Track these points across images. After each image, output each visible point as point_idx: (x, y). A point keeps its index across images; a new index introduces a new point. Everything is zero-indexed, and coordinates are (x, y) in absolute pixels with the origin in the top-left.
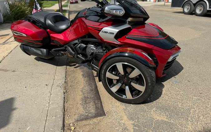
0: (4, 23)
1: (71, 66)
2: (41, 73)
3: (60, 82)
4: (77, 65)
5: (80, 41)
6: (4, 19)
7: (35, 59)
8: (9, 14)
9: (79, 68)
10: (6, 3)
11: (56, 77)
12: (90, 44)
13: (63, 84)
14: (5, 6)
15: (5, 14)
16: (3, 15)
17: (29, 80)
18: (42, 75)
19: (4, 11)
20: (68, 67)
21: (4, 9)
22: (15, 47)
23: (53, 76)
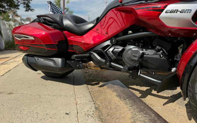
0: (5, 50)
1: (92, 85)
2: (53, 94)
3: (88, 107)
4: (101, 84)
5: (114, 41)
6: (5, 46)
7: (41, 78)
8: (11, 42)
9: (105, 87)
10: (10, 32)
11: (78, 100)
12: (129, 45)
13: (93, 111)
14: (8, 34)
15: (7, 41)
16: (5, 42)
17: (36, 106)
18: (55, 97)
19: (6, 38)
20: (89, 86)
21: (6, 36)
22: (15, 67)
23: (72, 98)
